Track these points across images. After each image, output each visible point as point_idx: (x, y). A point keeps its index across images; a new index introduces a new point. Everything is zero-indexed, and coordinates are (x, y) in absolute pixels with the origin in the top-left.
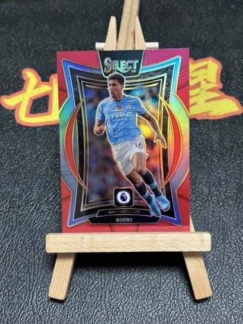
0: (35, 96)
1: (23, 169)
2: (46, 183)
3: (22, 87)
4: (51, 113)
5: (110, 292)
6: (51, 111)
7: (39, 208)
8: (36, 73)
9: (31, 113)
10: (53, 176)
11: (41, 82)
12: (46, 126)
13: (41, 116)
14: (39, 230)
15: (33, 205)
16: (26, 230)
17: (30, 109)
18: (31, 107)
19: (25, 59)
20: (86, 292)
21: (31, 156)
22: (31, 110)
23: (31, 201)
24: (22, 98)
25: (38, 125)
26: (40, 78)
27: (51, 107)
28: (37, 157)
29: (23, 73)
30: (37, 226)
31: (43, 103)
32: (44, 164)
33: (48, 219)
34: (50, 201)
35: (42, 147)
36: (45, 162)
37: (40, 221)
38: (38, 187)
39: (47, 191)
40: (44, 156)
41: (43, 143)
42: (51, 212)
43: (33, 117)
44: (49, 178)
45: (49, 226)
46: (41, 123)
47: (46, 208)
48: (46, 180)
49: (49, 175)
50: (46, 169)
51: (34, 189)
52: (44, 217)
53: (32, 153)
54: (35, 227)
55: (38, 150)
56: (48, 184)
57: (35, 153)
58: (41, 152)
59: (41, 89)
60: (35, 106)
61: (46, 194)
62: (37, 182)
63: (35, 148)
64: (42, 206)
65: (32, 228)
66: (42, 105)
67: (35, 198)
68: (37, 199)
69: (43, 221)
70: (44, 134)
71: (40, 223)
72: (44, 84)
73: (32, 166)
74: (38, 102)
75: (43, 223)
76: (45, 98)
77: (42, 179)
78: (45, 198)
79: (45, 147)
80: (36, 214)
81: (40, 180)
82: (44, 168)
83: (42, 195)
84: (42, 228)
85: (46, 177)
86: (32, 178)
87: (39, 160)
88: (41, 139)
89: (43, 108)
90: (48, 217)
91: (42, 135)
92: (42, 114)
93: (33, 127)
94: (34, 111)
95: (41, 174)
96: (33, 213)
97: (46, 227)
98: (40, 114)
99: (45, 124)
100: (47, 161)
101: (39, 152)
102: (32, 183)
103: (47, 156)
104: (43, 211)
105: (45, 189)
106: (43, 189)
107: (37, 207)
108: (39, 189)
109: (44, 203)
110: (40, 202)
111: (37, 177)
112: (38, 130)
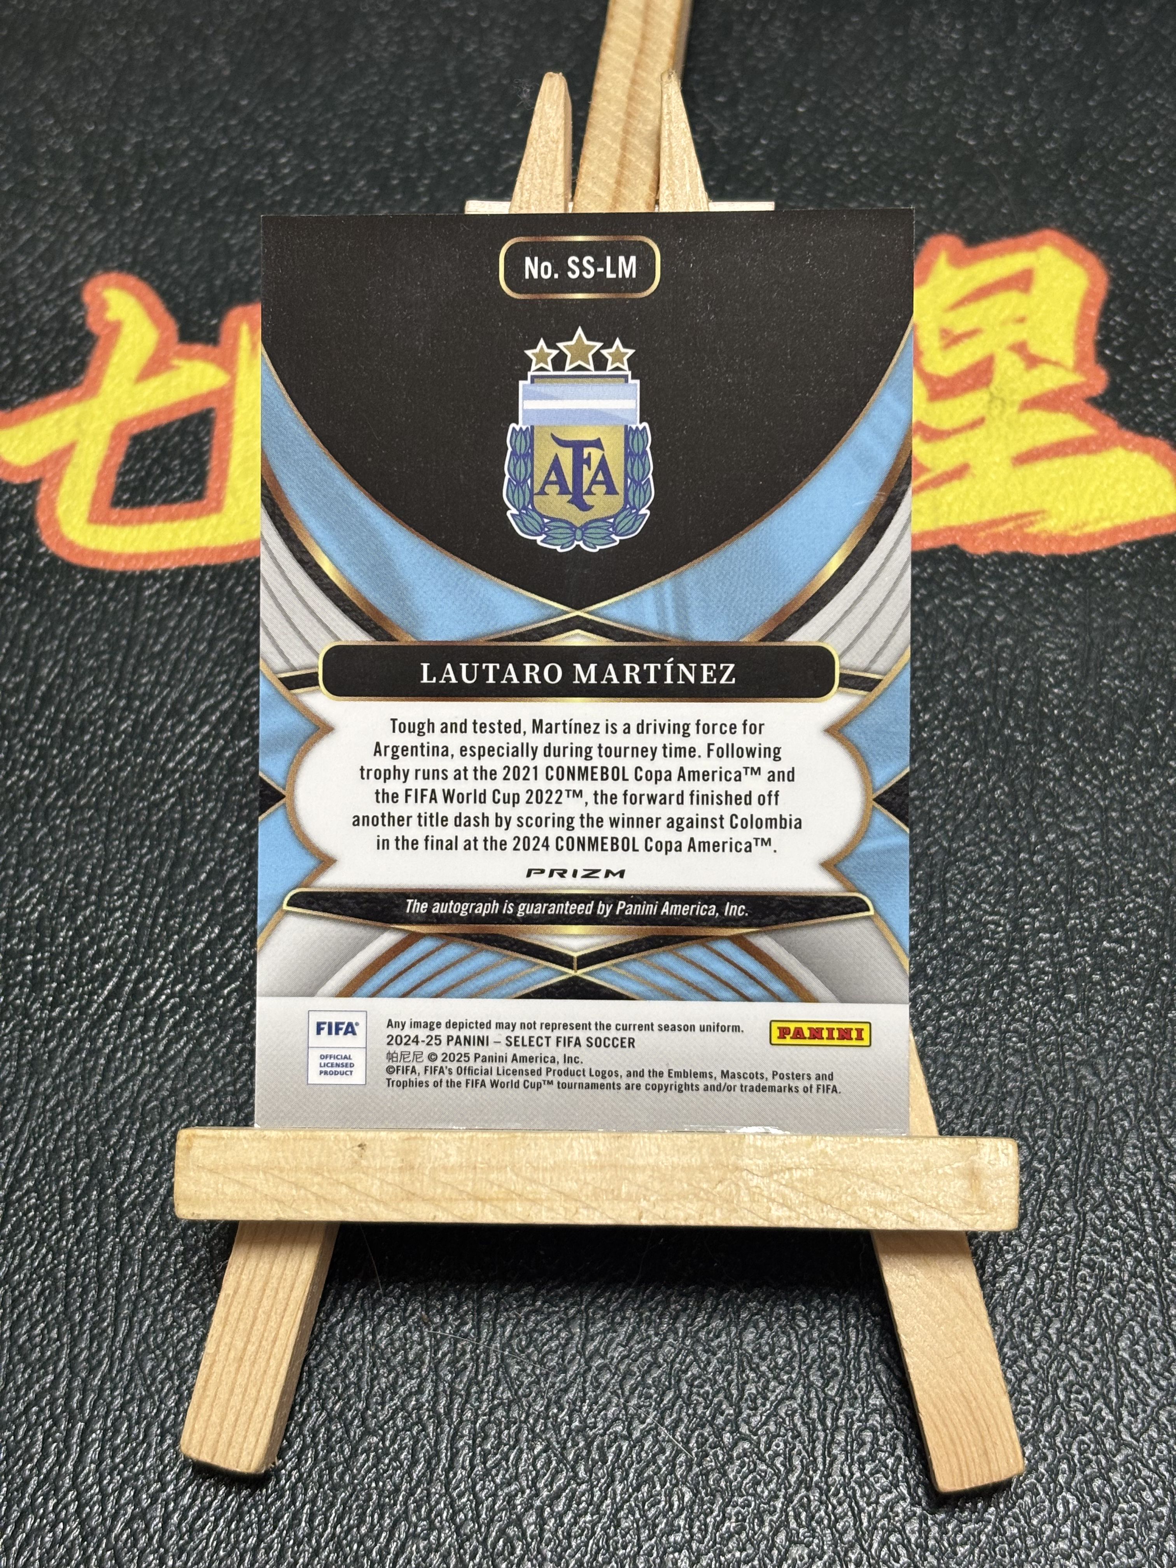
0: (140, 419)
1: (66, 791)
2: (176, 865)
4: (218, 507)
5: (479, 1436)
6: (220, 492)
7: (135, 994)
8: (152, 298)
9: (116, 502)
10: (216, 827)
11: (178, 347)
12: (189, 572)
13: (172, 518)
14: (132, 1103)
15: (105, 974)
16: (67, 1103)
17: (113, 480)
18: (120, 474)
20: (356, 1432)
21: (108, 726)
22: (121, 487)
23: (95, 960)
24: (79, 423)
25: (150, 568)
26: (172, 327)
27: (223, 475)
28: (141, 731)
29: (87, 296)
30: (123, 1086)
31: (182, 456)
32: (171, 765)
33: (180, 1051)
34: (191, 958)
35: (164, 678)
36: (178, 757)
37: (139, 1062)
38: (134, 882)
39: (181, 907)
40: (174, 726)
41: (174, 656)
42: (196, 1014)
43: (125, 523)
44: (197, 837)
45: (184, 1087)
46: (167, 555)
47: (172, 995)
48: (177, 851)
49: (195, 824)
50: (179, 790)
51: (117, 894)
52: (157, 1043)
53: (114, 706)
54: (110, 1088)
55: (144, 694)
56: (185, 869)
57: (128, 707)
58: (162, 705)
59: (173, 383)
60: (142, 467)
61: (175, 922)
62: (135, 860)
63: (131, 683)
64: (150, 981)
65: (99, 1090)
66: (176, 462)
67: (120, 943)
68: (126, 943)
69: (151, 1062)
70: (180, 610)
71: (138, 1072)
72: (190, 357)
73: (110, 773)
74: (153, 450)
75: (154, 1070)
76: (191, 428)
77: (160, 845)
78: (169, 943)
79: (181, 680)
80: (120, 1025)
81: (151, 850)
82: (169, 786)
83: (154, 925)
84: (144, 1097)
85: (182, 835)
86: (107, 835)
87: (148, 744)
88: (162, 640)
89: (182, 480)
90: (177, 1039)
91: (170, 615)
92: (174, 508)
93: (123, 574)
94: (134, 491)
95: (155, 818)
96: (103, 1018)
97: (166, 1093)
98: (163, 508)
99: (186, 562)
100: (190, 754)
101: (148, 703)
102: (108, 862)
103: (190, 725)
104: (154, 1010)
105: (171, 897)
106: (162, 898)
107: (125, 985)
108: (141, 895)
109: (161, 964)
110: (142, 962)
111: (134, 830)
112: (147, 593)
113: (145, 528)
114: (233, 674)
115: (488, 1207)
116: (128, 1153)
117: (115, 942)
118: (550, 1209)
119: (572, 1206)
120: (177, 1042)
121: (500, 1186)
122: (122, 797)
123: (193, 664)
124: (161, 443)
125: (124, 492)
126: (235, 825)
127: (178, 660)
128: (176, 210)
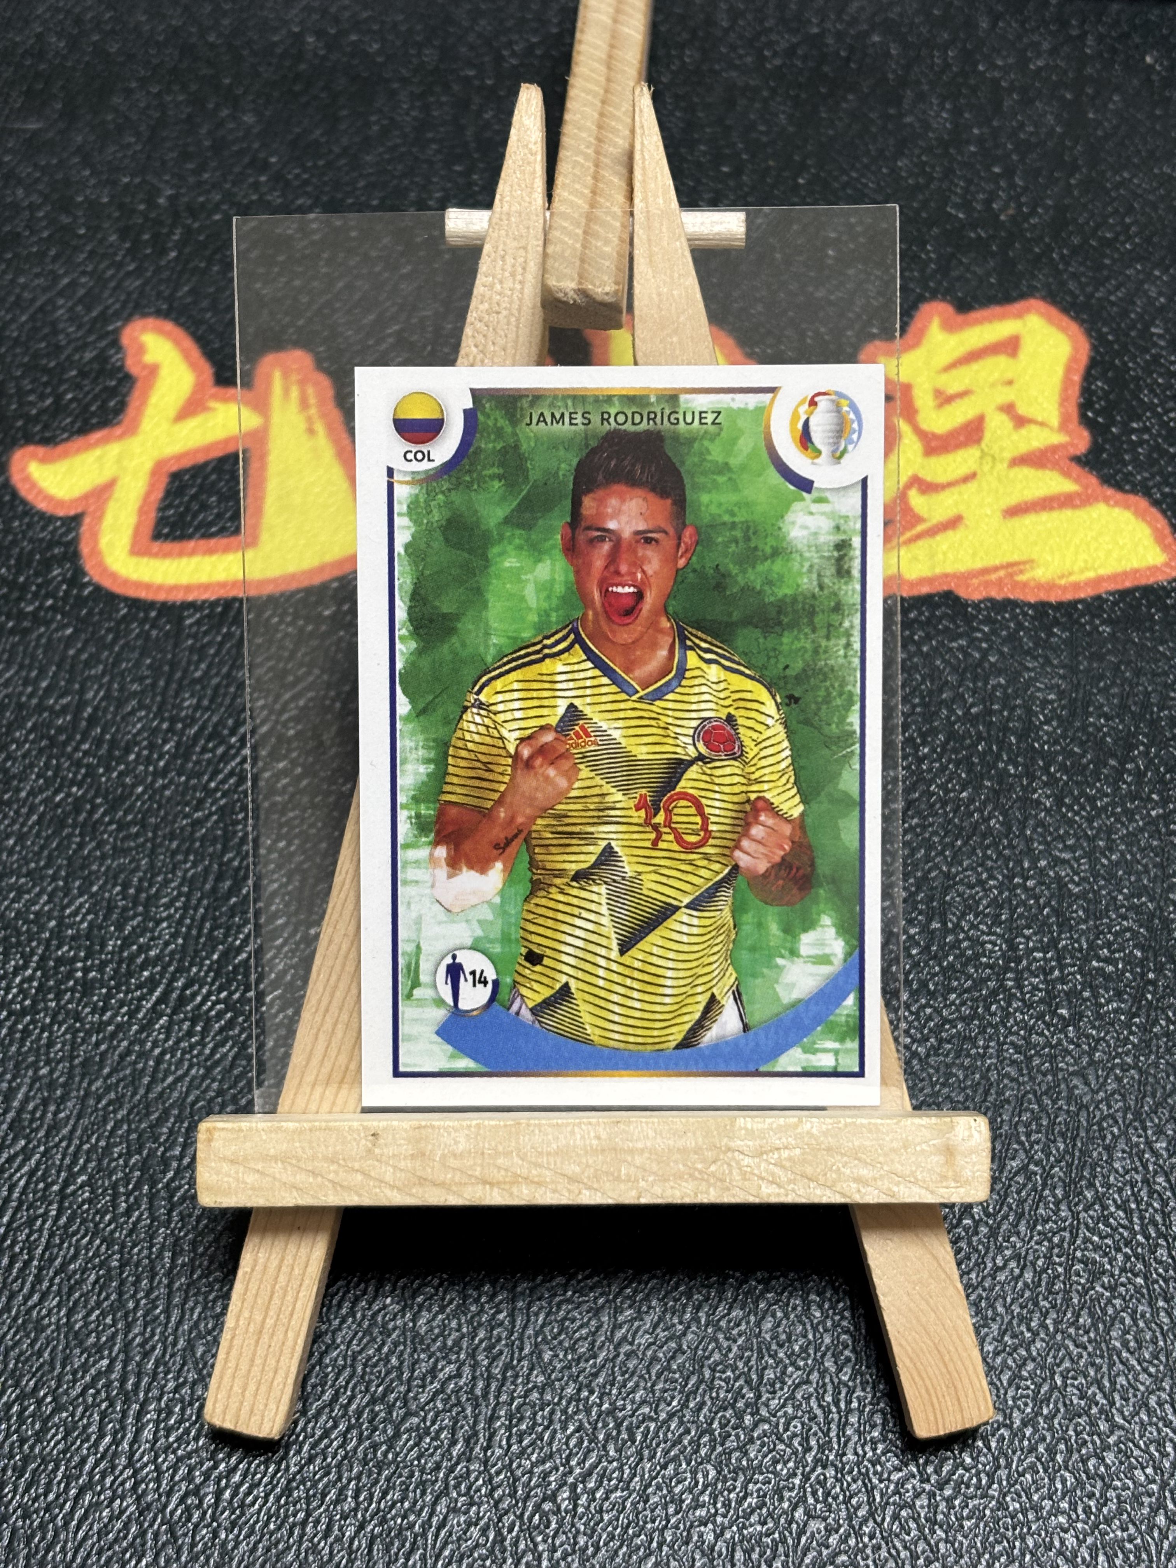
0: (179, 457)
1: (112, 808)
2: (220, 878)
3: (121, 407)
4: (253, 542)
5: (515, 1418)
6: (256, 527)
7: (182, 1001)
8: (189, 343)
9: (157, 536)
11: (214, 390)
12: (227, 604)
13: (210, 552)
14: (181, 1103)
15: (152, 983)
16: (118, 1102)
17: (153, 515)
18: (162, 509)
19: (138, 272)
21: (152, 746)
22: (161, 522)
23: (143, 967)
24: (119, 460)
25: (190, 598)
26: (208, 371)
27: (259, 512)
28: (184, 751)
29: (125, 339)
30: (172, 1087)
31: (218, 492)
32: (213, 785)
33: (225, 1055)
34: (236, 968)
35: (206, 702)
36: (221, 777)
37: (186, 1064)
38: (180, 894)
39: (224, 919)
40: (215, 747)
41: (215, 681)
42: (241, 1019)
43: (167, 555)
44: (238, 853)
45: (230, 1088)
46: (206, 587)
47: (218, 1002)
48: (221, 865)
49: (237, 840)
50: (221, 809)
51: (164, 905)
52: (204, 1046)
53: (157, 729)
54: (159, 1089)
55: (187, 717)
56: (228, 883)
57: (171, 729)
58: (202, 728)
59: (210, 424)
60: (181, 503)
61: (219, 933)
62: (179, 874)
63: (173, 706)
64: (196, 987)
65: (147, 1092)
66: (214, 499)
67: (167, 951)
68: (173, 953)
69: (198, 1064)
70: (219, 639)
71: (186, 1074)
72: (225, 400)
73: (155, 792)
74: (192, 486)
75: (201, 1071)
76: (227, 467)
77: (203, 860)
78: (213, 953)
79: (221, 705)
80: (168, 1030)
81: (195, 865)
82: (212, 804)
83: (199, 935)
84: (191, 1098)
85: (225, 850)
86: (153, 851)
87: (190, 765)
88: (203, 666)
89: (219, 516)
90: (223, 1045)
91: (210, 644)
92: (213, 542)
93: (164, 604)
94: (173, 526)
95: (198, 835)
96: (151, 1023)
97: (213, 1094)
98: (202, 542)
99: (223, 593)
100: (231, 774)
101: (190, 726)
102: (153, 876)
103: (231, 747)
104: (200, 1015)
105: (215, 909)
106: (206, 909)
107: (172, 991)
108: (185, 908)
109: (207, 973)
110: (188, 970)
111: (178, 847)
112: (188, 622)
113: (184, 561)
114: (270, 699)
115: (496, 1190)
116: (177, 1151)
117: (162, 951)
118: (555, 1191)
119: (574, 1187)
120: (223, 1046)
121: (506, 1170)
122: (167, 814)
123: (232, 690)
124: (199, 481)
125: (165, 526)
126: (276, 841)
127: (218, 686)
128: (210, 261)
